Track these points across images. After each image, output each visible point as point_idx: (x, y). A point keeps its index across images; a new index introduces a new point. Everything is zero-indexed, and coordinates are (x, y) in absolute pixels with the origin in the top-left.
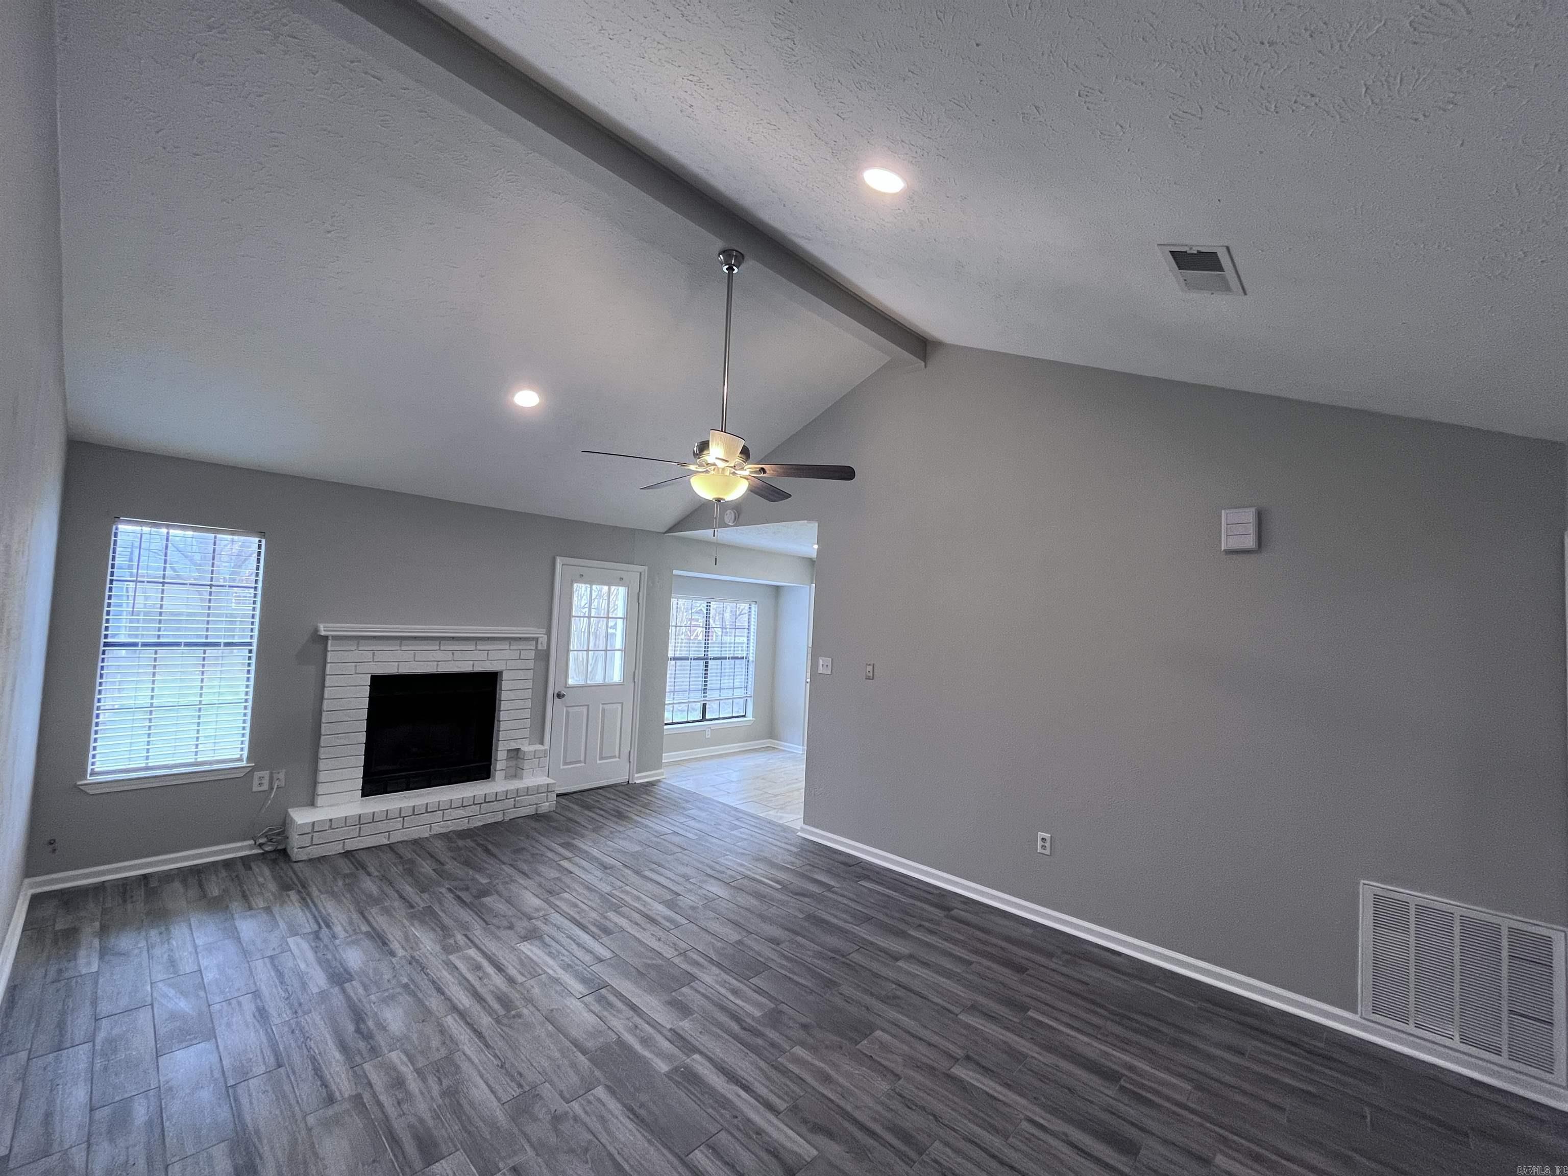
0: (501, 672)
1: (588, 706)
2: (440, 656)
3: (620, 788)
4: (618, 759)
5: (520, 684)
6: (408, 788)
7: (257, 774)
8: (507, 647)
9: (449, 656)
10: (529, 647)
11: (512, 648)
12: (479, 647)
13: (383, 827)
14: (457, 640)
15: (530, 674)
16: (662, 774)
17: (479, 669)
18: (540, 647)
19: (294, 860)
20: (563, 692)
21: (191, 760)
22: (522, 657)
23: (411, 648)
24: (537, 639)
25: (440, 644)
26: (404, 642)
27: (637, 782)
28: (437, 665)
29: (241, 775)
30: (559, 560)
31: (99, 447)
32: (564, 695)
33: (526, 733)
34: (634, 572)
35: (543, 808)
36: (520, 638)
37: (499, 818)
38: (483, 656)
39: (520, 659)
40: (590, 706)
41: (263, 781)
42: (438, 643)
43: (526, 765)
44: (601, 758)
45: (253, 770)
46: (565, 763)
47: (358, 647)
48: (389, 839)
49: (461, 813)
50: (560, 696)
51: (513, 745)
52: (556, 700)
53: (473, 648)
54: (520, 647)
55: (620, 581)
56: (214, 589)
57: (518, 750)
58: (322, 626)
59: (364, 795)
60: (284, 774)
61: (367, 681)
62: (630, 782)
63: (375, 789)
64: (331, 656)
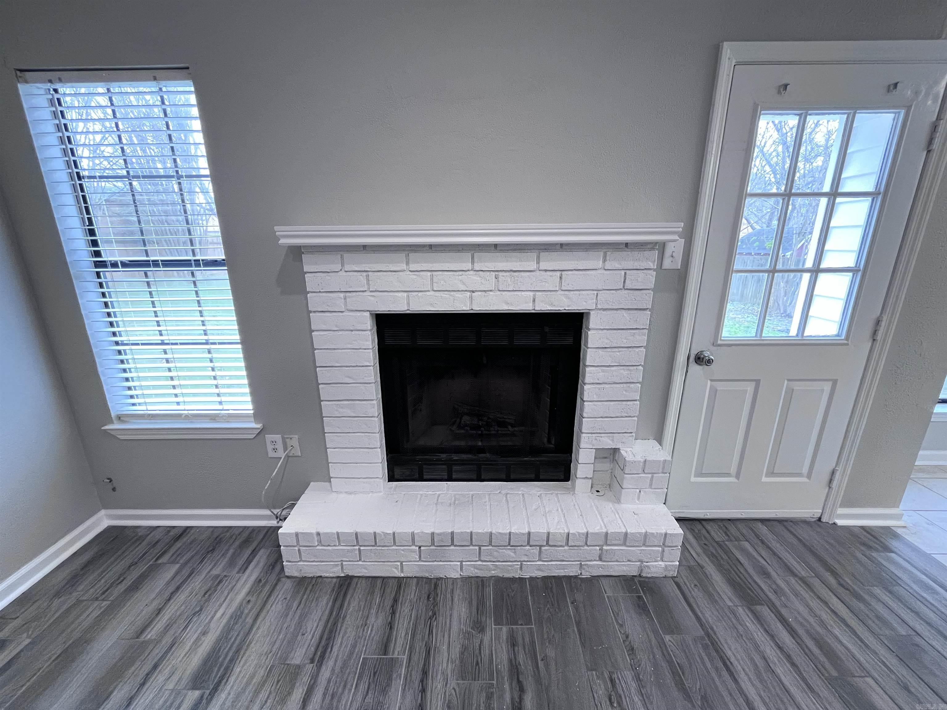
0: (588, 314)
1: (757, 381)
2: (474, 280)
3: (804, 533)
4: (805, 480)
5: (622, 339)
7: (269, 437)
8: (600, 264)
9: (489, 282)
10: (644, 265)
11: (608, 265)
12: (544, 265)
14: (502, 251)
15: (644, 319)
16: (898, 517)
17: (545, 306)
18: (667, 264)
19: (287, 574)
20: (706, 354)
22: (628, 285)
23: (425, 266)
24: (661, 247)
25: (473, 258)
26: (412, 255)
27: (841, 525)
28: (471, 297)
29: (252, 436)
30: (727, 52)
32: (709, 362)
33: (632, 424)
35: (653, 570)
36: (627, 245)
38: (552, 281)
39: (624, 288)
40: (762, 381)
41: (276, 447)
42: (469, 255)
43: (628, 481)
44: (771, 473)
45: (261, 432)
46: (700, 474)
47: (343, 265)
48: (402, 571)
50: (700, 359)
51: (607, 443)
52: (695, 368)
53: (532, 265)
54: (627, 264)
57: (616, 451)
58: (280, 230)
59: (391, 478)
60: (294, 441)
61: (369, 324)
62: (824, 520)
63: (408, 473)
64: (311, 282)
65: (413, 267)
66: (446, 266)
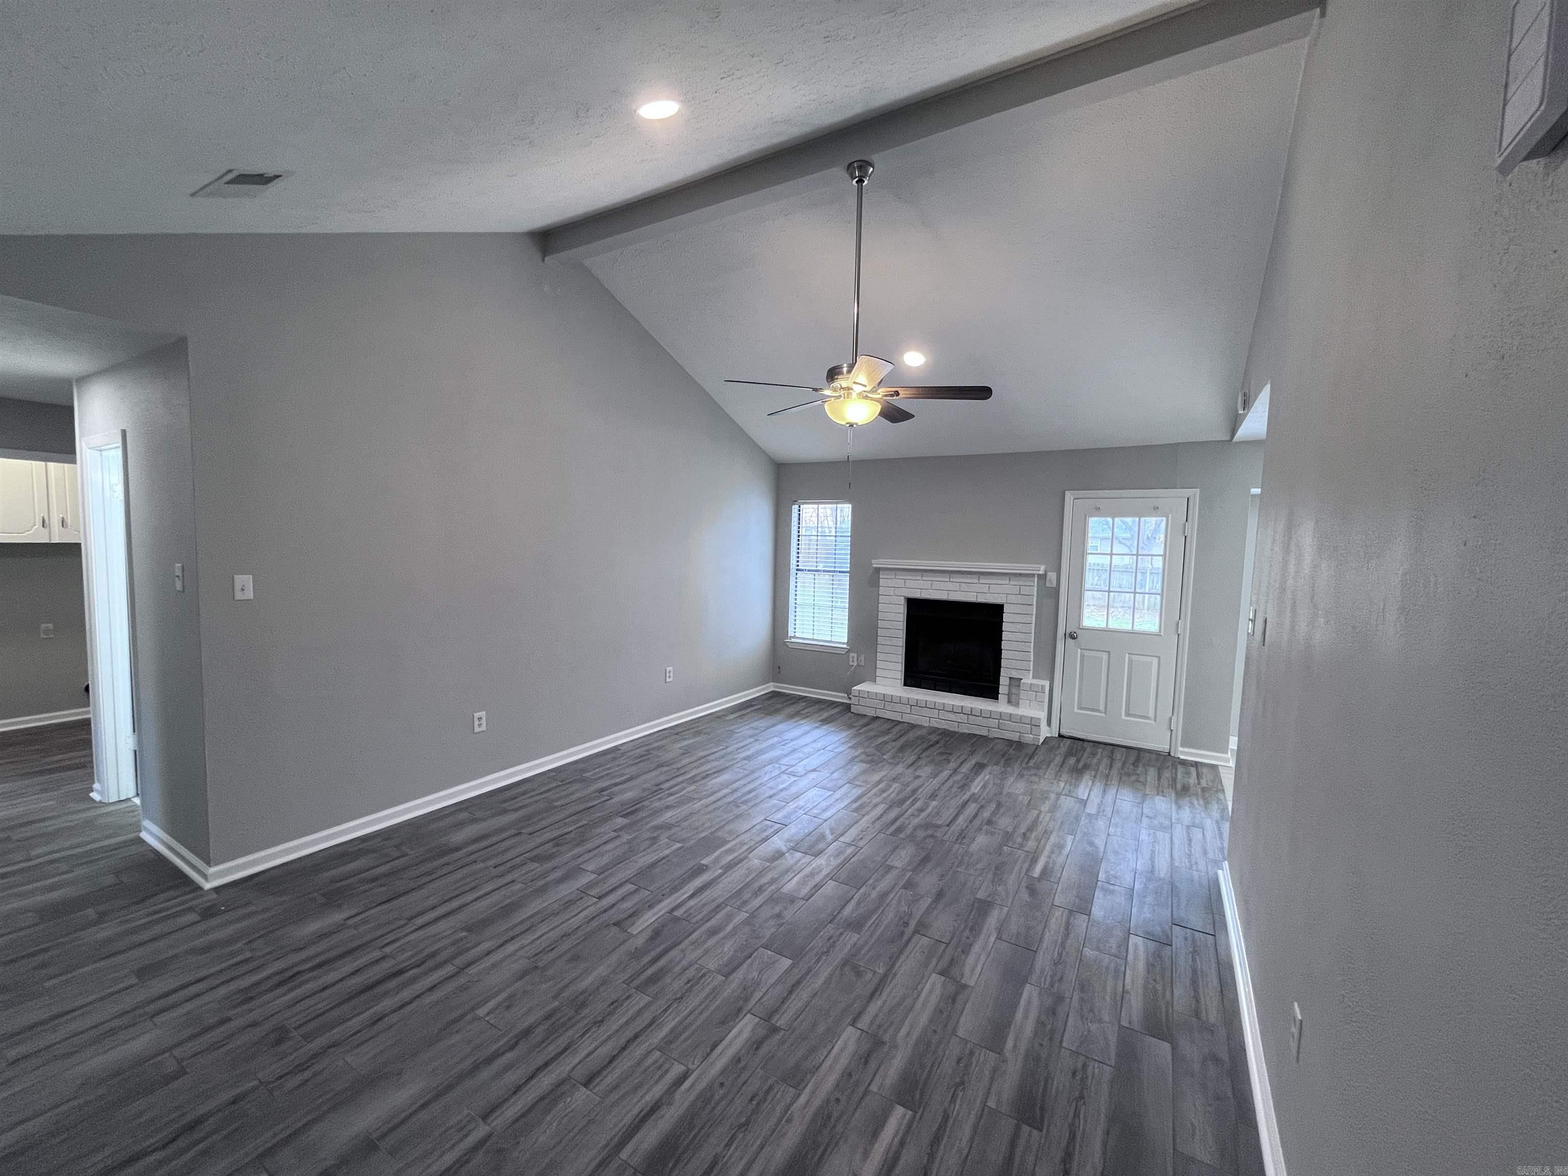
0: (1004, 605)
1: (1109, 652)
2: (950, 586)
4: (1153, 722)
5: (1023, 619)
6: (935, 689)
7: (852, 654)
8: (1007, 582)
10: (1031, 584)
11: (1012, 583)
13: (898, 707)
14: (963, 574)
15: (1033, 610)
17: (981, 599)
18: (1047, 585)
19: (851, 711)
20: (1077, 633)
21: (810, 637)
22: (1024, 593)
27: (1182, 757)
29: (844, 652)
30: (1068, 495)
31: (788, 464)
32: (1078, 637)
33: (1029, 666)
34: (1175, 498)
36: (1020, 574)
37: (984, 732)
39: (1020, 594)
40: (1111, 653)
41: (854, 659)
44: (1129, 714)
45: (849, 651)
46: (1080, 708)
47: (901, 577)
49: (952, 716)
50: (1073, 636)
51: (1015, 675)
52: (1069, 640)
53: (976, 581)
54: (1021, 583)
55: (1155, 510)
56: (838, 539)
57: (1020, 679)
58: (874, 561)
59: (905, 685)
60: (862, 658)
61: (903, 601)
62: (1172, 754)
63: (913, 682)
64: (882, 582)
65: (924, 579)
66: (938, 579)
